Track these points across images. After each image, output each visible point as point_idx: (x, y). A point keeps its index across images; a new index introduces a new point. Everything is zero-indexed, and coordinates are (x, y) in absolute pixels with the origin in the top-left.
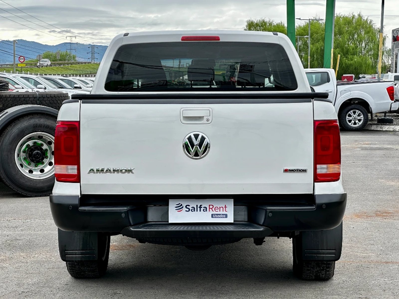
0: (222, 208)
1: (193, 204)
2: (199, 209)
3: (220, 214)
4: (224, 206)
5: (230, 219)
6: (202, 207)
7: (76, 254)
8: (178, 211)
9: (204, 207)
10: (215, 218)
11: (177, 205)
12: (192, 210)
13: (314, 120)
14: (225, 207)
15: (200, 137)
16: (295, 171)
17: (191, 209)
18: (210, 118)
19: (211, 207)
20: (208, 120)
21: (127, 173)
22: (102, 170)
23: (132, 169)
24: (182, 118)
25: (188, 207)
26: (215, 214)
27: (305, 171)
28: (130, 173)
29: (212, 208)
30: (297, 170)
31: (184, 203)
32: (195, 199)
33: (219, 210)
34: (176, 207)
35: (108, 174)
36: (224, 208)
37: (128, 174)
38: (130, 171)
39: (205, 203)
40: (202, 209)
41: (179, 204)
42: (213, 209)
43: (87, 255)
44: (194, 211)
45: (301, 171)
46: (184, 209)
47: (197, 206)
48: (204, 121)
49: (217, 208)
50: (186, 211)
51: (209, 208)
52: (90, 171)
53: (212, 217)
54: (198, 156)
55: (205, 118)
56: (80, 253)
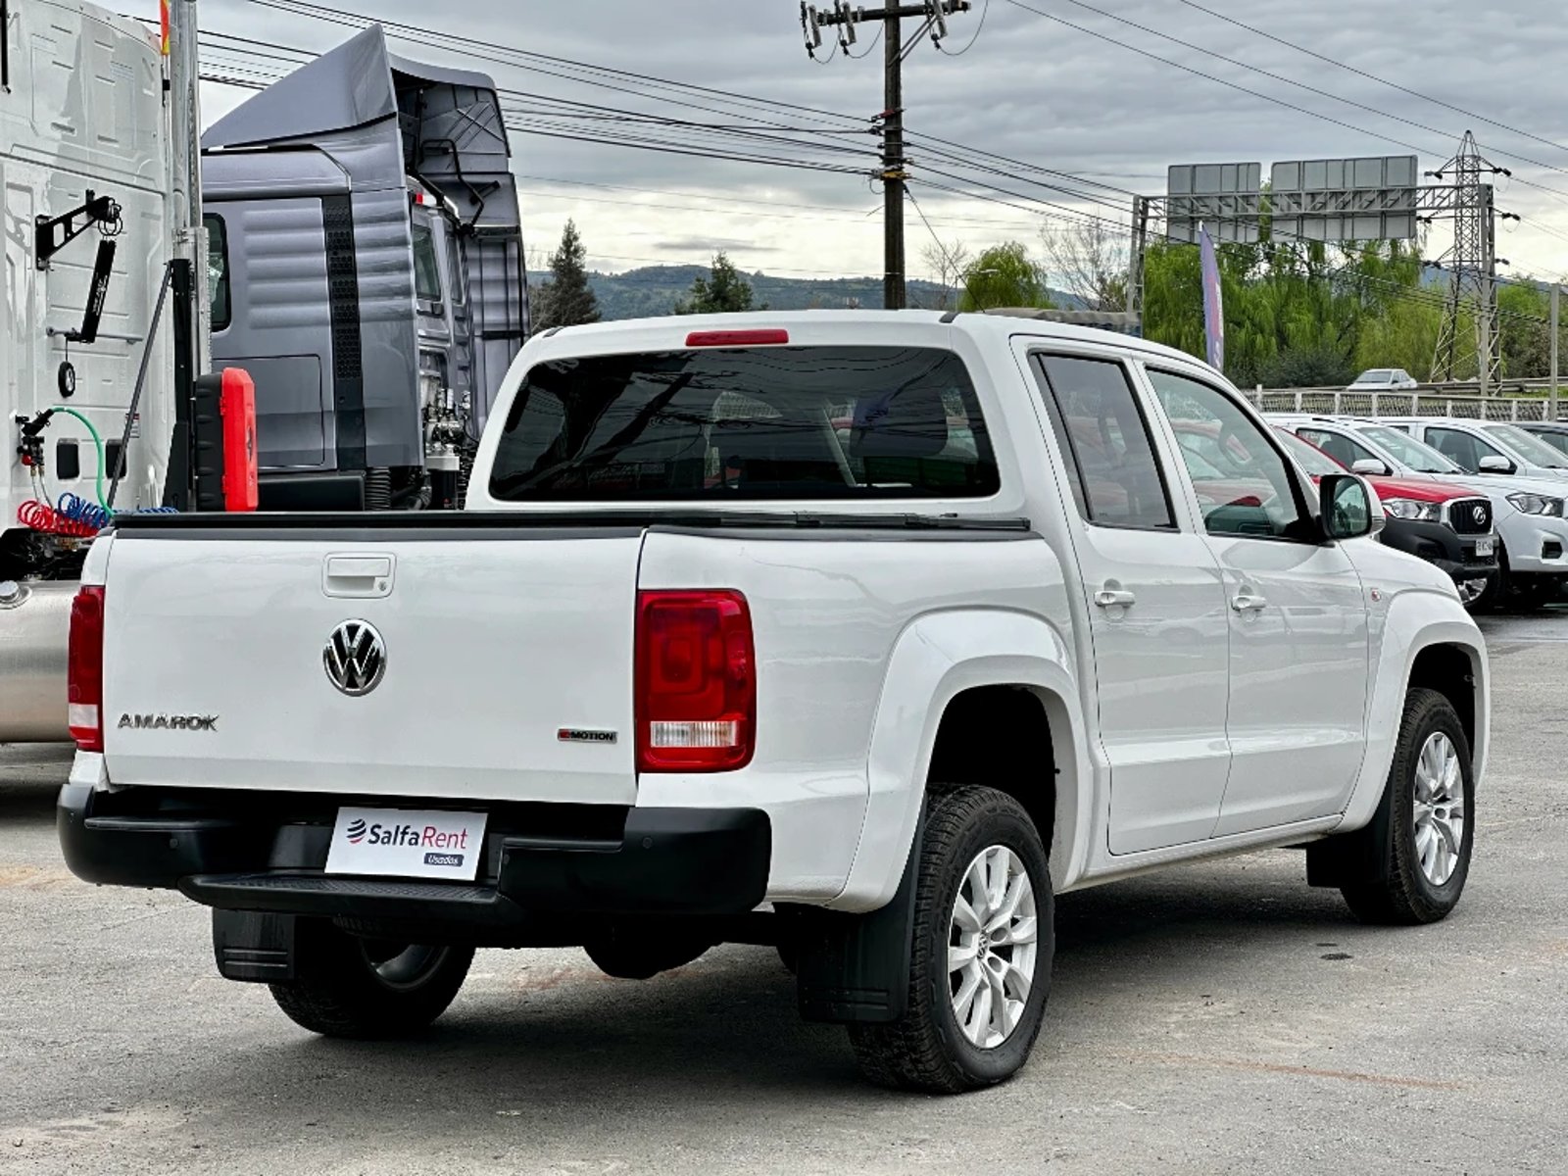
0: (454, 838)
1: (389, 821)
2: (400, 836)
3: (445, 856)
4: (460, 833)
5: (468, 872)
6: (407, 833)
7: (246, 960)
8: (352, 842)
9: (412, 834)
10: (433, 864)
11: (353, 823)
12: (383, 839)
13: (637, 590)
14: (464, 835)
15: (360, 633)
16: (586, 737)
17: (382, 836)
18: (388, 582)
19: (430, 833)
20: (383, 587)
21: (201, 730)
22: (148, 719)
23: (212, 717)
24: (325, 578)
25: (376, 830)
26: (433, 854)
27: (609, 737)
28: (210, 729)
29: (430, 837)
30: (591, 735)
31: (371, 817)
32: (396, 810)
33: (445, 844)
34: (350, 830)
35: (161, 729)
36: (460, 838)
37: (206, 731)
38: (206, 723)
39: (418, 822)
40: (407, 838)
41: (360, 821)
42: (433, 839)
43: (266, 965)
44: (389, 842)
45: (602, 736)
46: (368, 836)
47: (398, 827)
48: (376, 590)
49: (442, 837)
50: (371, 842)
51: (425, 837)
52: (123, 719)
53: (426, 862)
54: (356, 686)
55: (378, 581)
56: (255, 958)
